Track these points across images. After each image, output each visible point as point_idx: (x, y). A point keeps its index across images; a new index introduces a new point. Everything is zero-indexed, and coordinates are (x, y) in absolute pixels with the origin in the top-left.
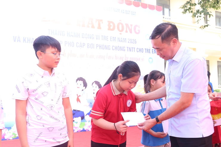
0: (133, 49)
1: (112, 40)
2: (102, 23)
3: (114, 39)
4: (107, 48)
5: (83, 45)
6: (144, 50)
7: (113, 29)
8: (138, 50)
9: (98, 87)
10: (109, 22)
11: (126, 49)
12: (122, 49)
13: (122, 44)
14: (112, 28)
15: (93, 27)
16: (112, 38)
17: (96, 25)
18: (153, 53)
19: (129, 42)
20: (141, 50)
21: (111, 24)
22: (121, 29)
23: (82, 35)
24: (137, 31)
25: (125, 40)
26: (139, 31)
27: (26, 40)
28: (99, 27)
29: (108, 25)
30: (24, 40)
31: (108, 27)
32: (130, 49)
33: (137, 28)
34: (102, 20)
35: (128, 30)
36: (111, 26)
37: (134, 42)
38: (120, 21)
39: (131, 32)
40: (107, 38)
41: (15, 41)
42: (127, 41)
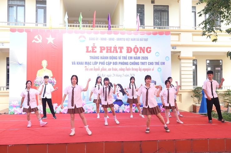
0: (145, 63)
1: (130, 58)
2: (123, 49)
3: (131, 58)
4: (126, 64)
5: (110, 64)
6: (154, 63)
7: (131, 52)
8: (149, 63)
9: (120, 87)
10: (128, 48)
11: (140, 63)
12: (137, 64)
13: (137, 61)
14: (129, 51)
15: (117, 52)
16: (130, 57)
17: (119, 50)
18: (161, 65)
19: (143, 59)
20: (151, 63)
21: (129, 49)
22: (136, 51)
23: (110, 58)
24: (149, 51)
25: (139, 58)
26: (150, 51)
27: (78, 63)
28: (121, 52)
29: (127, 50)
30: (77, 63)
31: (127, 51)
32: (143, 63)
33: (149, 49)
34: (123, 47)
35: (141, 51)
36: (129, 50)
37: (146, 59)
38: (135, 46)
39: (144, 52)
40: (126, 58)
41: (73, 64)
42: (141, 58)
